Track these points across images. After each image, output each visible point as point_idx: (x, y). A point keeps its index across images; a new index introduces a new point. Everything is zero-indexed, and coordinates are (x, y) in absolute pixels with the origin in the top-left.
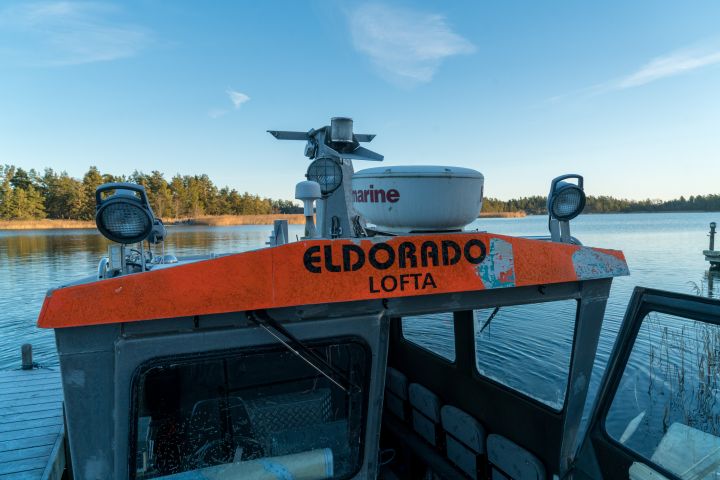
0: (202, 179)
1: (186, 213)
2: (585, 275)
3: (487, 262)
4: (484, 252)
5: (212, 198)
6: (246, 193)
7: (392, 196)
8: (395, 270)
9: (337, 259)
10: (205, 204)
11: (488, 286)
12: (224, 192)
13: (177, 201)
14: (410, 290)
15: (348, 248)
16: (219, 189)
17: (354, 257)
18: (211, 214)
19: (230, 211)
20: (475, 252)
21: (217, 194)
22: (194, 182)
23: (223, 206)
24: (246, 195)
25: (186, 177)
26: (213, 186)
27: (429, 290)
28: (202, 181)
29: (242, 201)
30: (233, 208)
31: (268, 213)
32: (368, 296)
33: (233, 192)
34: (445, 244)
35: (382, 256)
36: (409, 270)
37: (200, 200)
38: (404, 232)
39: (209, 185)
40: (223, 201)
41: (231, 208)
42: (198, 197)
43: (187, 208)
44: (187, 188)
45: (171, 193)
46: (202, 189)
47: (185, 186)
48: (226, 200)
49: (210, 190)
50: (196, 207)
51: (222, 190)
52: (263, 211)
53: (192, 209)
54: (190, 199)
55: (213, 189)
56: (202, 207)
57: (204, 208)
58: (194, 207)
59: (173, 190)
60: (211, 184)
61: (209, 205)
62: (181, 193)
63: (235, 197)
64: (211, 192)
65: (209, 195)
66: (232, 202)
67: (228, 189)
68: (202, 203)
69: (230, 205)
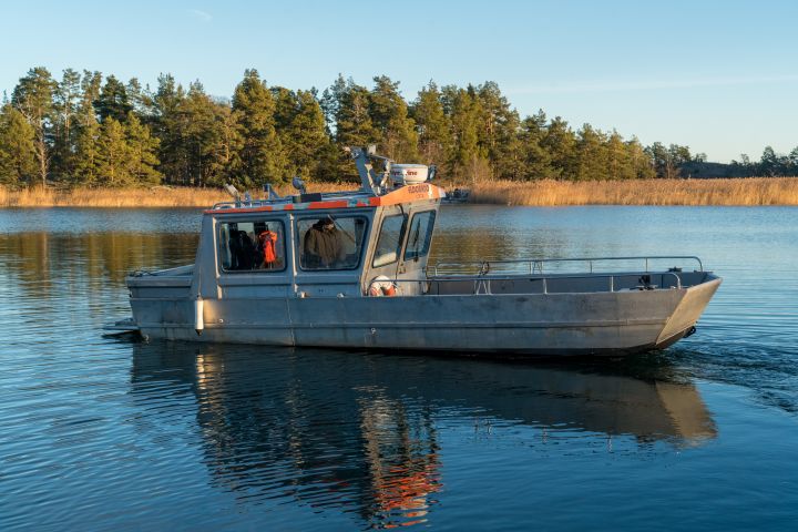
0: (483, 94)
1: (450, 174)
5: (507, 140)
6: (587, 127)
10: (492, 155)
12: (532, 124)
13: (431, 145)
16: (523, 118)
18: (504, 176)
19: (549, 170)
21: (518, 129)
22: (467, 101)
23: (532, 159)
24: (587, 134)
25: (449, 91)
26: (510, 109)
28: (485, 99)
29: (578, 145)
30: (555, 164)
31: (640, 176)
33: (556, 125)
37: (480, 143)
39: (501, 107)
40: (534, 145)
41: (553, 164)
42: (475, 137)
43: (452, 162)
44: (449, 115)
45: (416, 129)
46: (485, 118)
47: (446, 111)
48: (540, 145)
49: (503, 119)
50: (472, 161)
51: (529, 120)
52: (629, 171)
53: (462, 164)
54: (458, 142)
55: (509, 116)
56: (486, 162)
57: (490, 164)
58: (466, 161)
59: (420, 122)
60: (505, 106)
61: (500, 155)
62: (436, 128)
63: (561, 136)
64: (504, 123)
65: (500, 132)
66: (554, 148)
67: (544, 116)
68: (486, 152)
69: (548, 157)
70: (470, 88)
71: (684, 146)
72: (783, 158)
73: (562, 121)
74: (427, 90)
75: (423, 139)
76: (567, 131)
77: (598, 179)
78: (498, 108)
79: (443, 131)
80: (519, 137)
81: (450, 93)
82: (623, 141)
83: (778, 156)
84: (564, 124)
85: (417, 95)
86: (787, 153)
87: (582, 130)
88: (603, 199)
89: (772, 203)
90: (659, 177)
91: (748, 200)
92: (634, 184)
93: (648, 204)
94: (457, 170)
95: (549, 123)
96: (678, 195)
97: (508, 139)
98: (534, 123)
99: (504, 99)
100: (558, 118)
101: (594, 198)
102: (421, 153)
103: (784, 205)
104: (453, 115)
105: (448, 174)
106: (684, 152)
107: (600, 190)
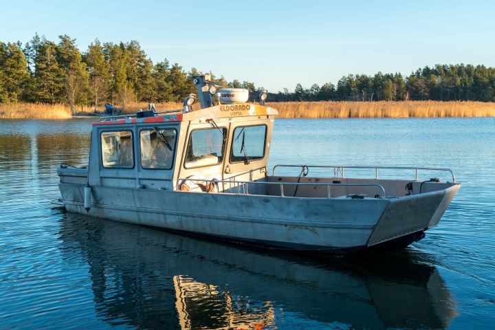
0: (130, 48)
1: (110, 98)
6: (194, 70)
10: (136, 86)
12: (161, 68)
13: (97, 79)
16: (155, 64)
18: (144, 100)
19: (171, 97)
21: (152, 71)
22: (120, 52)
23: (161, 89)
26: (147, 58)
28: (130, 51)
29: (188, 81)
30: (175, 93)
33: (175, 68)
37: (128, 79)
39: (141, 57)
40: (162, 81)
41: (173, 92)
42: (125, 75)
43: (111, 90)
44: (108, 61)
45: (87, 69)
46: (131, 63)
47: (106, 58)
48: (166, 80)
49: (142, 64)
50: (123, 90)
51: (158, 65)
53: (117, 92)
54: (115, 78)
55: (146, 62)
56: (132, 91)
57: (135, 92)
58: (120, 90)
59: (90, 65)
60: (143, 56)
61: (141, 86)
62: (100, 69)
63: (178, 75)
64: (143, 67)
65: (141, 72)
66: (174, 83)
67: (167, 63)
68: (132, 84)
69: (171, 88)
70: (122, 44)
71: (251, 82)
72: (307, 91)
73: (178, 66)
74: (94, 45)
75: (92, 76)
76: (182, 72)
78: (139, 57)
79: (105, 71)
80: (152, 75)
81: (109, 47)
82: (216, 79)
83: (304, 89)
84: (180, 68)
85: (88, 48)
86: (309, 88)
87: (191, 72)
89: (301, 116)
91: (287, 115)
94: (114, 95)
95: (171, 67)
97: (145, 76)
98: (162, 67)
99: (143, 52)
100: (176, 64)
102: (91, 85)
103: (308, 118)
104: (111, 61)
105: (108, 98)
106: (252, 86)
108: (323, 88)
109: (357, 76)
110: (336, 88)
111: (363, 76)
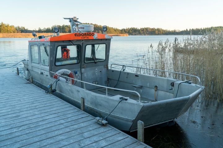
2: (107, 38)
3: (94, 36)
4: (94, 35)
7: (83, 28)
8: (84, 36)
9: (78, 35)
11: (94, 39)
14: (86, 39)
15: (79, 34)
17: (80, 35)
20: (93, 35)
27: (88, 39)
32: (81, 39)
34: (90, 34)
35: (83, 35)
36: (86, 36)
38: (85, 32)
52: (11, 31)
77: (5, 33)
83: (41, 29)
88: (5, 36)
90: (18, 33)
92: (12, 34)
93: (15, 37)
96: (20, 36)
101: (4, 36)
106: (24, 28)
107: (5, 35)
108: (47, 29)
109: (57, 26)
110: (51, 29)
111: (59, 26)
